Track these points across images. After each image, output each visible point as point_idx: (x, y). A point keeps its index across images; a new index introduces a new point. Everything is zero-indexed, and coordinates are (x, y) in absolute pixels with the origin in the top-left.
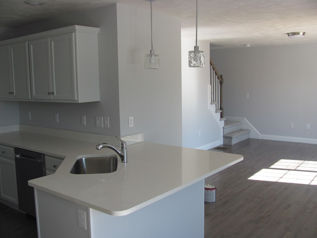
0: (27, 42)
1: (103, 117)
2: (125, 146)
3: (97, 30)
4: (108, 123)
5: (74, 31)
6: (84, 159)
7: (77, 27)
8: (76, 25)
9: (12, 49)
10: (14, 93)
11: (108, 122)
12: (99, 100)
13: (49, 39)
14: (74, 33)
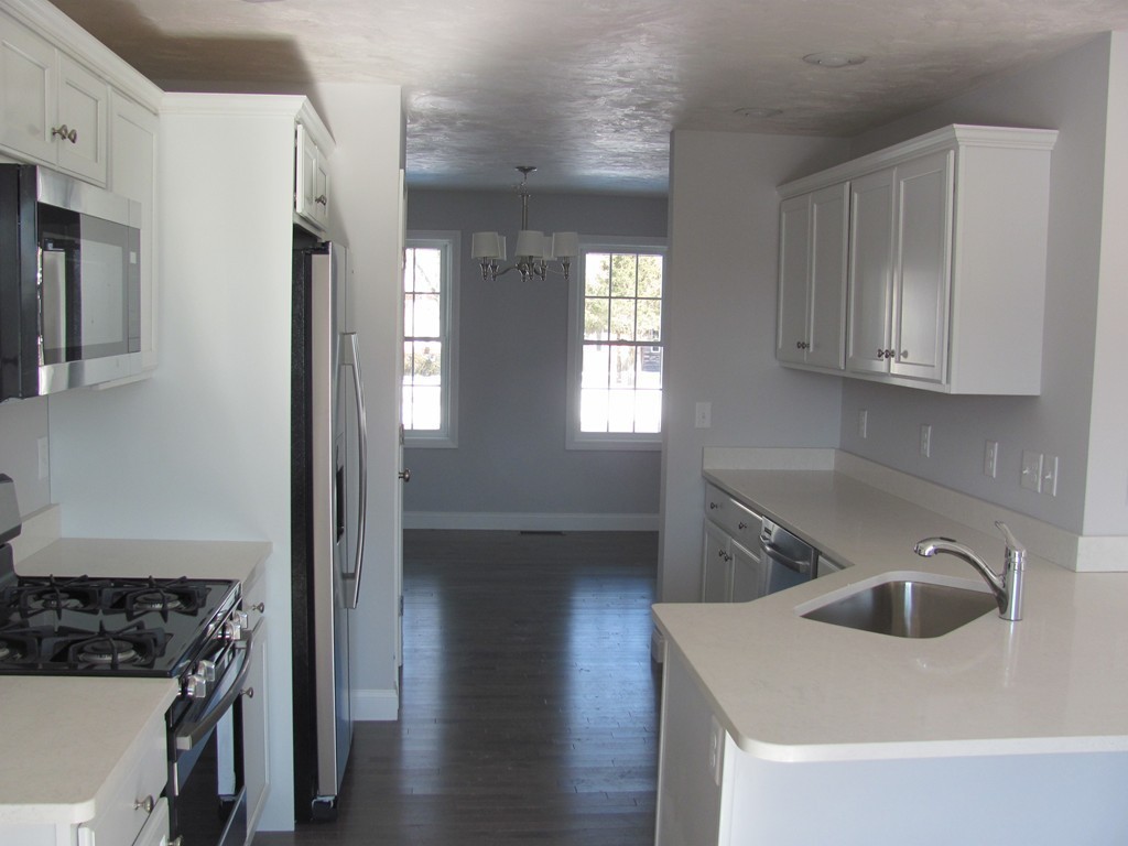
0: (848, 183)
1: (1042, 456)
2: (1017, 560)
3: (1049, 138)
4: (1053, 479)
5: (953, 144)
6: (909, 585)
7: (961, 131)
8: (955, 126)
9: (815, 206)
10: (808, 346)
11: (1053, 474)
12: (1037, 392)
13: (894, 173)
14: (952, 152)
